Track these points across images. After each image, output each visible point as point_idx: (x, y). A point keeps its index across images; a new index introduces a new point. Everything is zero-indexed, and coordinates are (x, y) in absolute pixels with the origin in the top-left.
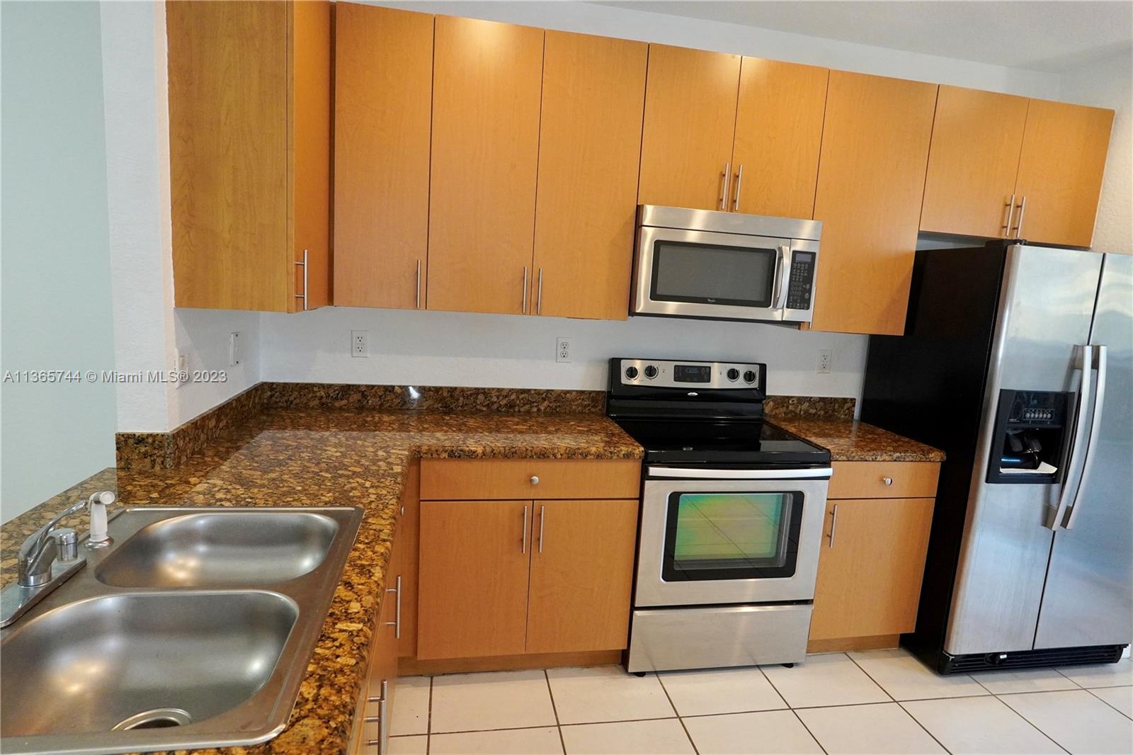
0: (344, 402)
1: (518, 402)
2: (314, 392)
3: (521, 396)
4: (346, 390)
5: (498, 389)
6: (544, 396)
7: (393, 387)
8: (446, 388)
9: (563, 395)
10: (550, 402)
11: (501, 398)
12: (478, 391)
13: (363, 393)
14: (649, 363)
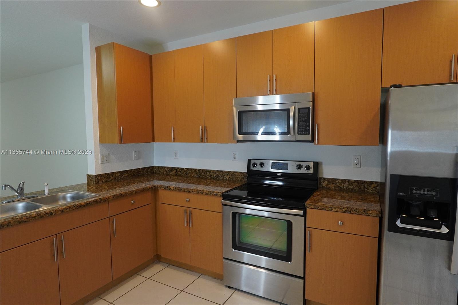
0: (172, 173)
1: (219, 175)
2: (165, 169)
3: (220, 173)
4: (173, 169)
5: (213, 170)
6: (228, 173)
7: (184, 168)
8: (198, 169)
9: (234, 174)
10: (230, 176)
11: (214, 173)
12: (207, 171)
13: (176, 170)
14: (261, 161)
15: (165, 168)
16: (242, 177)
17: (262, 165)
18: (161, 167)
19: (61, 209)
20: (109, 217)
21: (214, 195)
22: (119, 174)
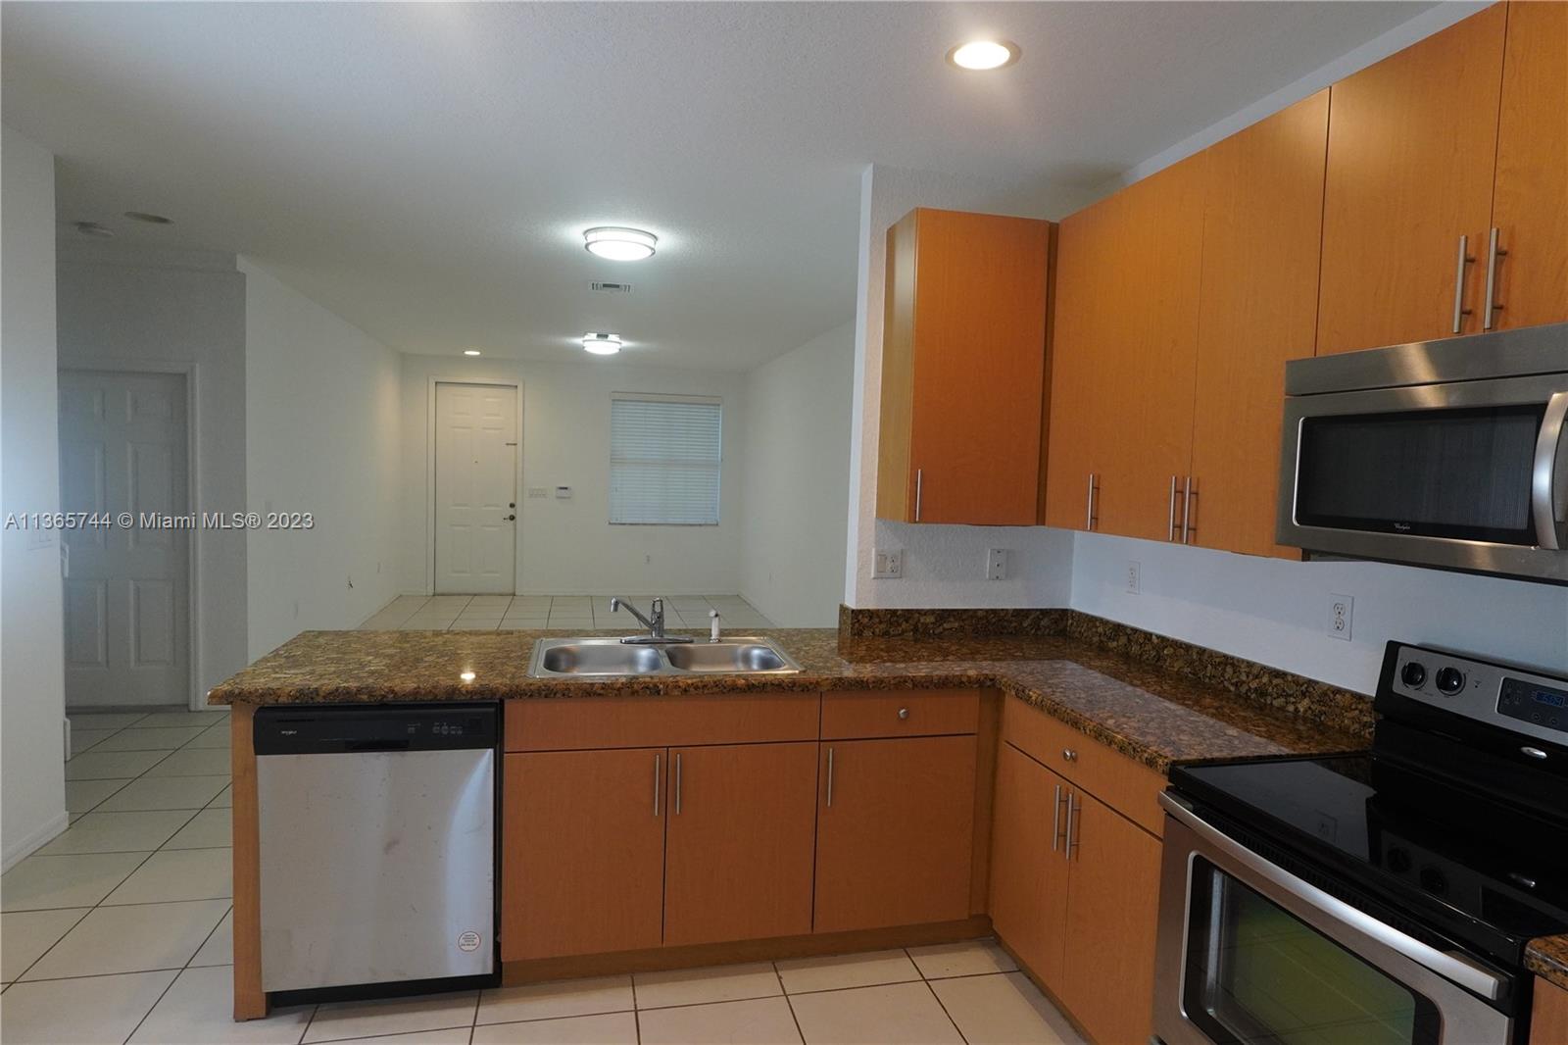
0: (1115, 644)
1: (1270, 689)
2: (1097, 627)
3: (1275, 682)
4: (1119, 628)
5: (1248, 662)
6: (1303, 688)
7: (1151, 634)
8: (1196, 647)
9: (1332, 696)
10: (1313, 703)
11: (1251, 677)
12: (1228, 661)
13: (1129, 635)
14: (1451, 663)
15: (1098, 624)
16: (1365, 719)
17: (1448, 680)
18: (1087, 615)
19: (681, 684)
20: (819, 741)
21: (1144, 760)
22: (930, 619)
